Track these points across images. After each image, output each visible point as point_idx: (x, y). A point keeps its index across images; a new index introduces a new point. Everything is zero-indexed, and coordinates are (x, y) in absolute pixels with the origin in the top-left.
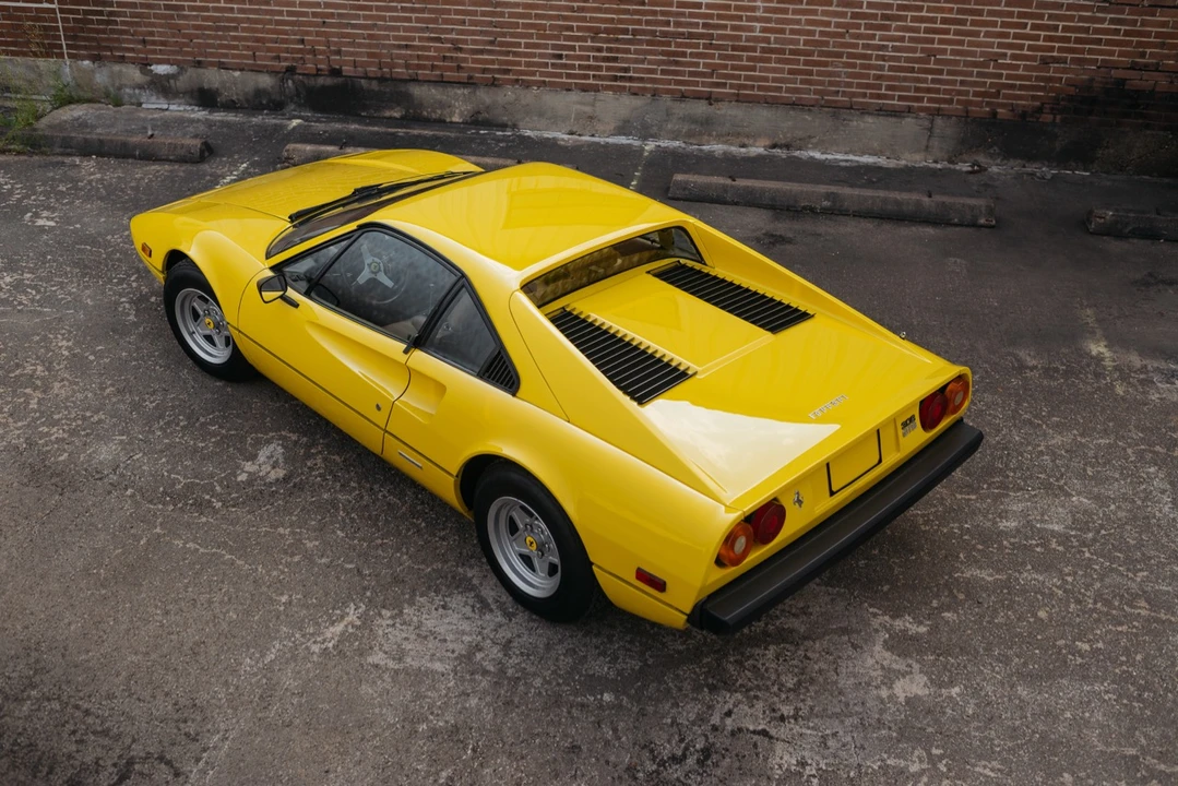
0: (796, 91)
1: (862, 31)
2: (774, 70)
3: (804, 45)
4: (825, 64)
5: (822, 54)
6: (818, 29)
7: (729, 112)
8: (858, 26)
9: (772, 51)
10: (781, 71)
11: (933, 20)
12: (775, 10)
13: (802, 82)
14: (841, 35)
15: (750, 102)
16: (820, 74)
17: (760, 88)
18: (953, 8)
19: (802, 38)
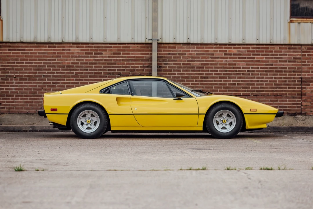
0: (28, 109)
1: (47, 88)
2: (20, 102)
3: (29, 93)
4: (36, 99)
5: (35, 96)
6: (33, 88)
7: (6, 117)
8: (45, 86)
9: (19, 96)
10: (23, 102)
11: (68, 83)
12: (19, 83)
13: (30, 105)
14: (40, 90)
15: (13, 113)
16: (35, 102)
17: (16, 108)
18: (74, 79)
19: (28, 91)
